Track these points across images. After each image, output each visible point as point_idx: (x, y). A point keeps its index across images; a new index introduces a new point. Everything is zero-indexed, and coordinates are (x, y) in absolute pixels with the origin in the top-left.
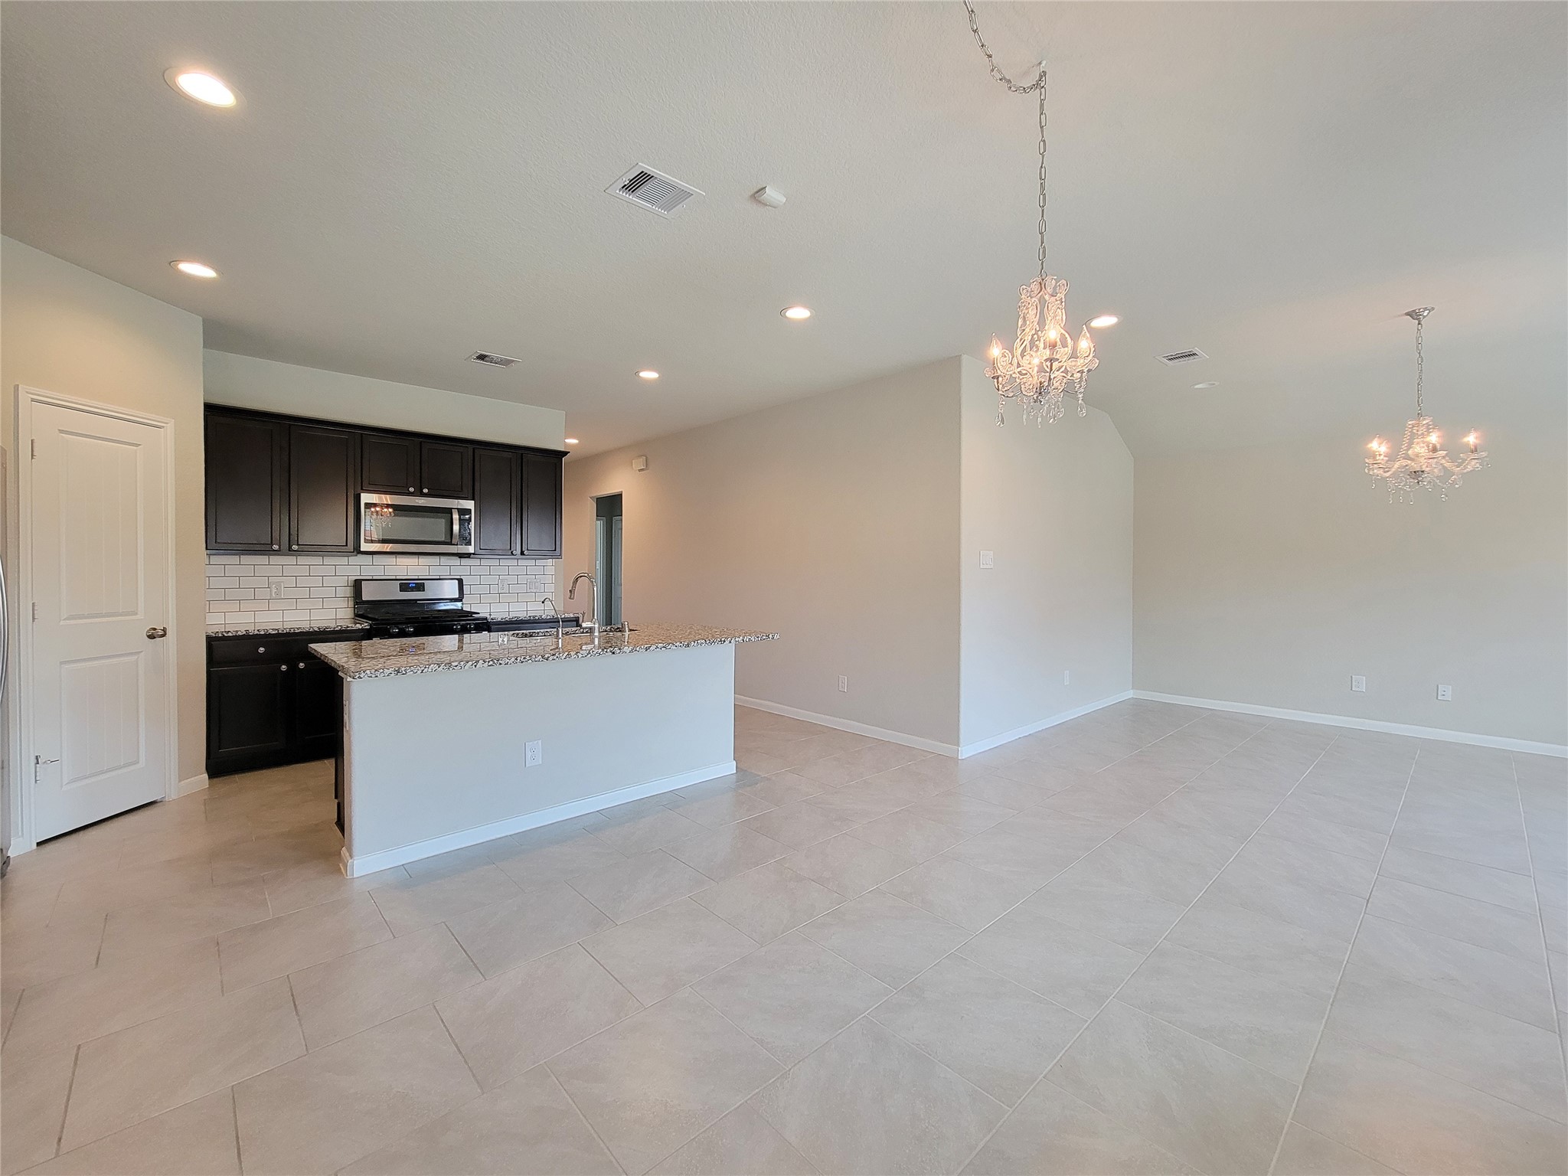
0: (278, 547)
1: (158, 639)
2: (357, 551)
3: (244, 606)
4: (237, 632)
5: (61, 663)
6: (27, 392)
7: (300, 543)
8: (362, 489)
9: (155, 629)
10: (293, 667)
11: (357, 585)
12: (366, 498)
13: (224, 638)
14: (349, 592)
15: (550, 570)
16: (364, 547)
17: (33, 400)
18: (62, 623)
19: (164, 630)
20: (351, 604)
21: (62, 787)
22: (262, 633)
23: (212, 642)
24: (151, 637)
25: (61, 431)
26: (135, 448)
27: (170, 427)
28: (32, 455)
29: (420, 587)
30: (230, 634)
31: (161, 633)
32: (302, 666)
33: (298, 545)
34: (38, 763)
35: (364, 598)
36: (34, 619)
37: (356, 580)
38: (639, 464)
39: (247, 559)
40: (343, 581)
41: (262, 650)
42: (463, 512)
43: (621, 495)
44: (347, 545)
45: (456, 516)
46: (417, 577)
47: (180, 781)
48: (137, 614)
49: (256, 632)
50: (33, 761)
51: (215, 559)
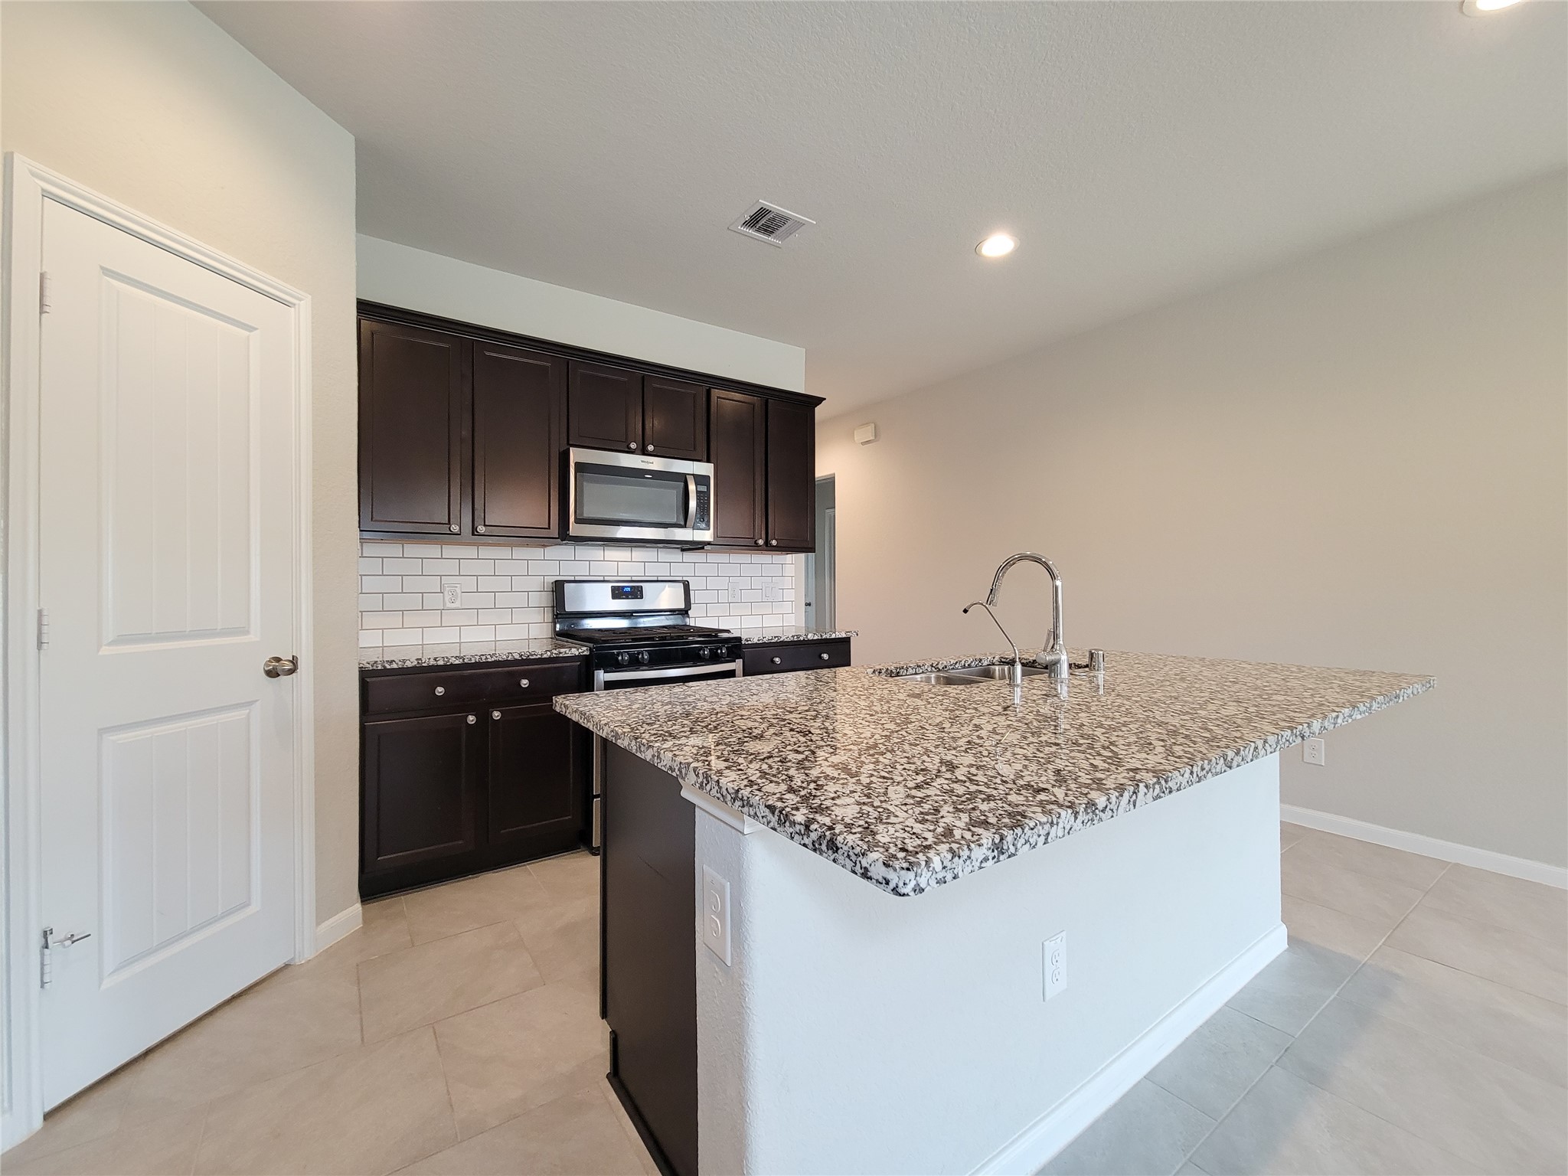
0: (458, 528)
1: (283, 678)
2: (564, 536)
3: (410, 620)
4: (404, 661)
5: (102, 731)
6: (34, 174)
7: (487, 524)
8: (568, 444)
9: (278, 660)
10: (484, 717)
11: (558, 589)
12: (576, 455)
13: (385, 672)
14: (546, 599)
15: (790, 570)
16: (574, 529)
17: (46, 194)
18: (105, 651)
19: (294, 661)
20: (549, 617)
21: (101, 980)
22: (441, 663)
23: (369, 679)
24: (272, 674)
25: (106, 272)
26: (248, 333)
27: (305, 306)
28: (42, 305)
29: (636, 593)
30: (394, 666)
31: (288, 666)
32: (497, 715)
33: (485, 525)
34: (47, 947)
35: (568, 609)
36: (40, 644)
37: (556, 581)
38: (866, 433)
39: (414, 550)
40: (536, 583)
41: (440, 691)
42: (701, 480)
43: (834, 478)
44: (549, 528)
45: (692, 487)
46: (629, 579)
47: (318, 924)
48: (248, 632)
49: (432, 662)
50: (36, 940)
51: (371, 549)
